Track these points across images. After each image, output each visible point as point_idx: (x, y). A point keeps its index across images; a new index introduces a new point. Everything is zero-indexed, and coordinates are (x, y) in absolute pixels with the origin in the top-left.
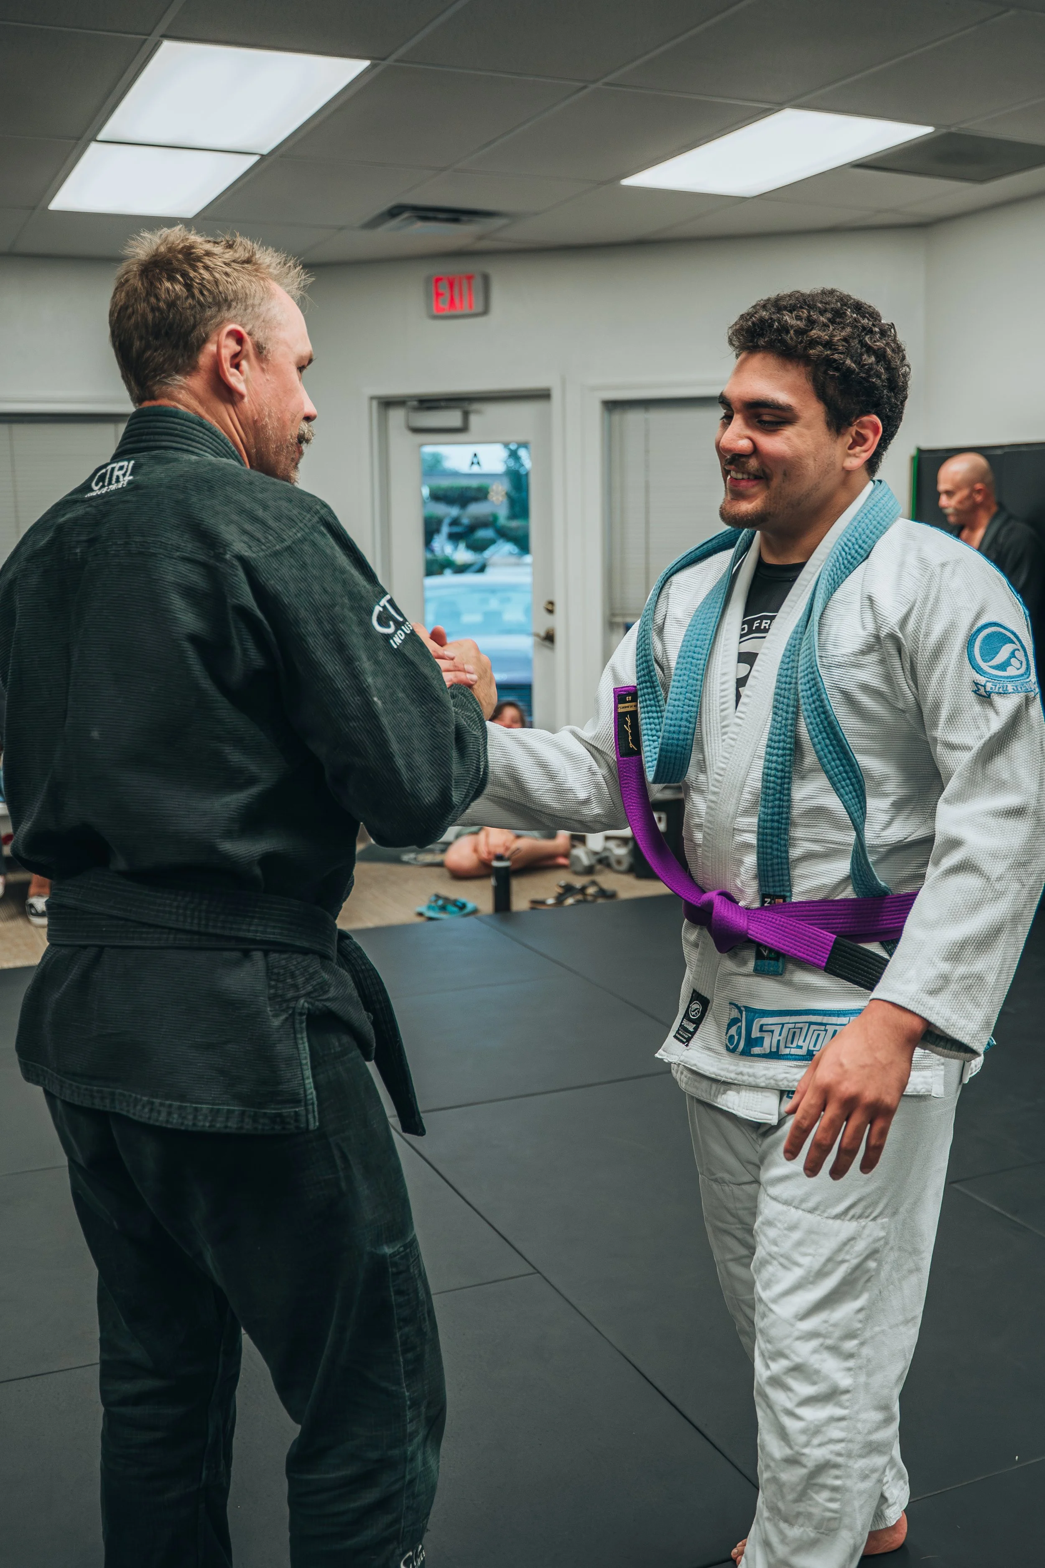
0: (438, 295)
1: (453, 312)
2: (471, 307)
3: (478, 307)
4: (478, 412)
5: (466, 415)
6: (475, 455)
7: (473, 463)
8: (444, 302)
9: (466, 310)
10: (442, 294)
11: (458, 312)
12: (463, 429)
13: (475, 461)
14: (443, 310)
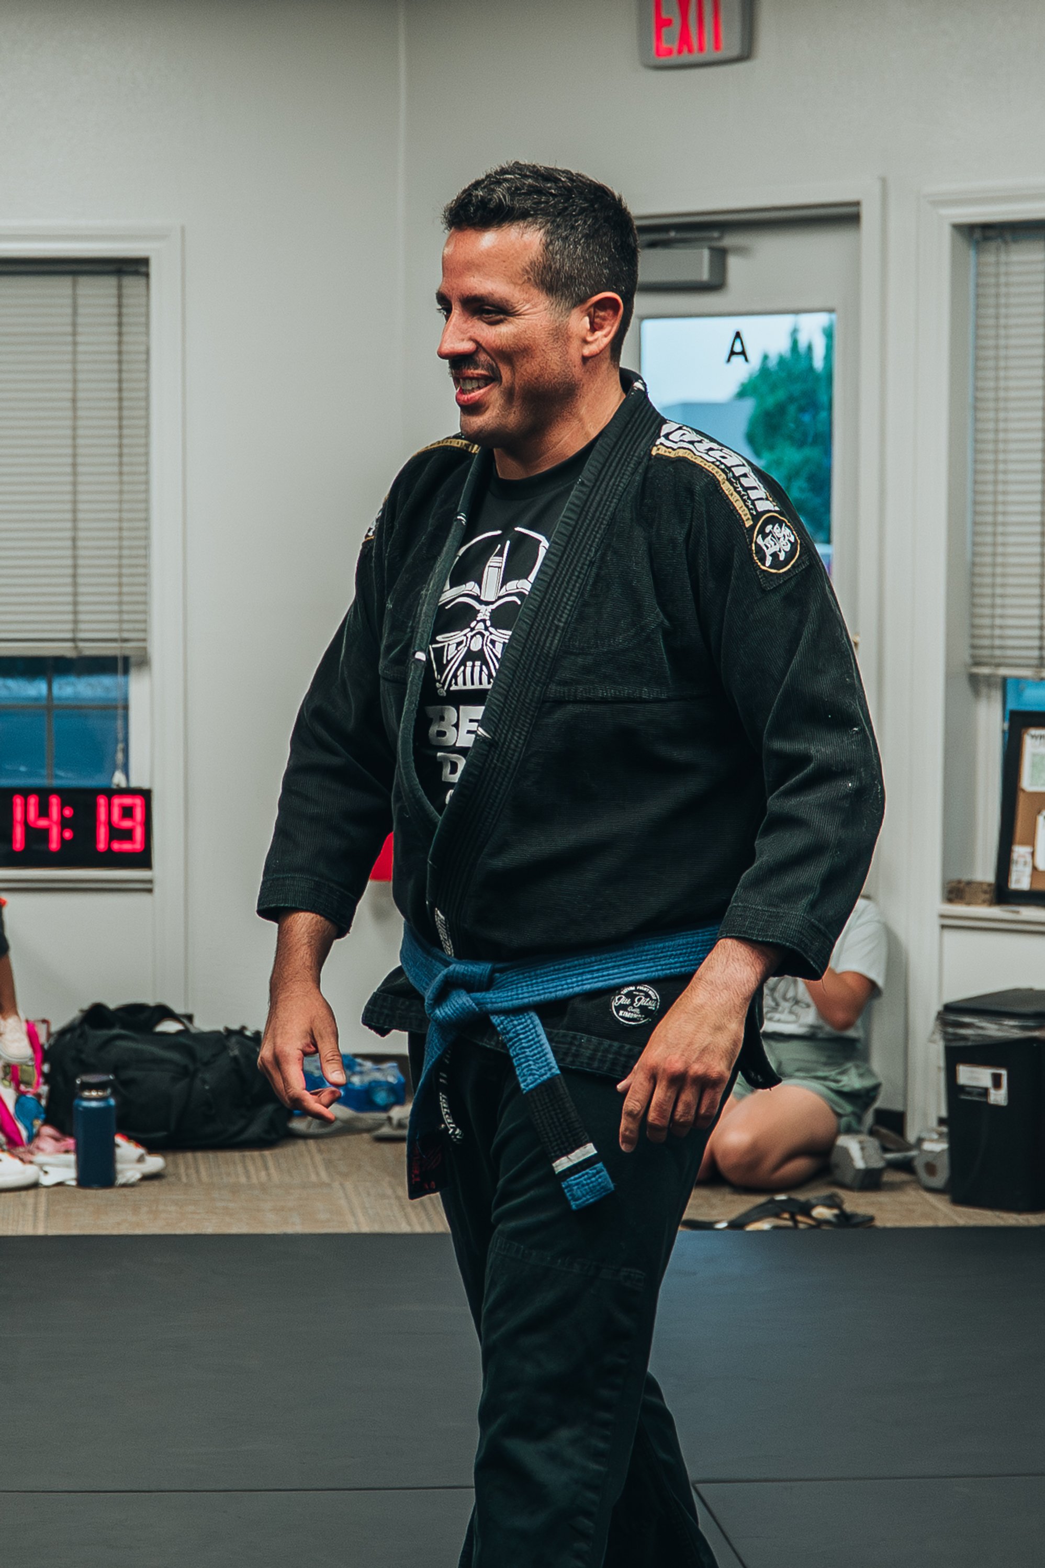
0: (662, 23)
1: (686, 57)
2: (717, 47)
3: (731, 44)
4: (741, 251)
5: (720, 256)
6: (738, 335)
7: (732, 353)
8: (671, 36)
9: (710, 54)
10: (669, 22)
11: (696, 57)
12: (716, 285)
13: (738, 348)
14: (670, 52)
